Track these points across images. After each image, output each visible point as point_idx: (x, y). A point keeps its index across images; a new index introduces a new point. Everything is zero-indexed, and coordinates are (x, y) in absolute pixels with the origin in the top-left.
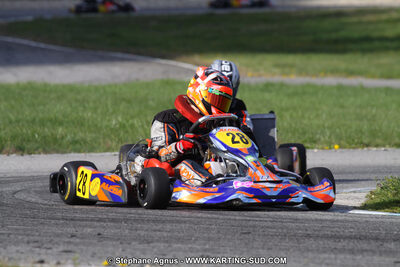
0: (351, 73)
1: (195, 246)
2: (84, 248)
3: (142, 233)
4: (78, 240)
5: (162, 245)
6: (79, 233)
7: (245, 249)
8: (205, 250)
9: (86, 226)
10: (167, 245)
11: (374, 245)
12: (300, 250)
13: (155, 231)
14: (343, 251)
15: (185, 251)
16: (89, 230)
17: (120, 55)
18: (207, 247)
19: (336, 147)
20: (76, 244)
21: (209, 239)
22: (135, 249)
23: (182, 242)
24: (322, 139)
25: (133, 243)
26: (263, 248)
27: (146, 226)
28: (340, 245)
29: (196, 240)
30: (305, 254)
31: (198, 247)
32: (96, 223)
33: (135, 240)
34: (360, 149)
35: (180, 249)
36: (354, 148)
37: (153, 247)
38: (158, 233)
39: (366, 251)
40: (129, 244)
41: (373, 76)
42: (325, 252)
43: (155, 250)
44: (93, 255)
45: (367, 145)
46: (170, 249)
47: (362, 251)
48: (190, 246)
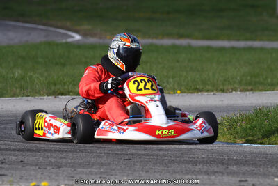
0: (181, 36)
1: (93, 170)
2: (14, 172)
3: (53, 160)
4: (7, 166)
5: (69, 170)
6: (6, 160)
7: (130, 172)
8: (101, 173)
9: (10, 155)
10: (73, 169)
11: (221, 168)
12: (169, 172)
13: (61, 158)
14: (200, 172)
15: (86, 174)
16: (14, 158)
17: (12, 23)
18: (102, 170)
19: (179, 92)
20: (7, 169)
21: (102, 164)
22: (50, 173)
23: (83, 167)
24: (168, 86)
25: (48, 168)
26: (143, 171)
27: (54, 155)
28: (197, 168)
29: (93, 165)
30: (174, 175)
31: (96, 171)
32: (17, 153)
33: (49, 165)
34: (196, 94)
35: (82, 173)
36: (192, 93)
37: (63, 171)
38: (64, 160)
39: (217, 172)
40: (45, 169)
41: (197, 38)
42: (188, 174)
43: (65, 173)
44: (21, 178)
45: (201, 91)
46: (75, 172)
47: (214, 173)
48: (89, 170)
